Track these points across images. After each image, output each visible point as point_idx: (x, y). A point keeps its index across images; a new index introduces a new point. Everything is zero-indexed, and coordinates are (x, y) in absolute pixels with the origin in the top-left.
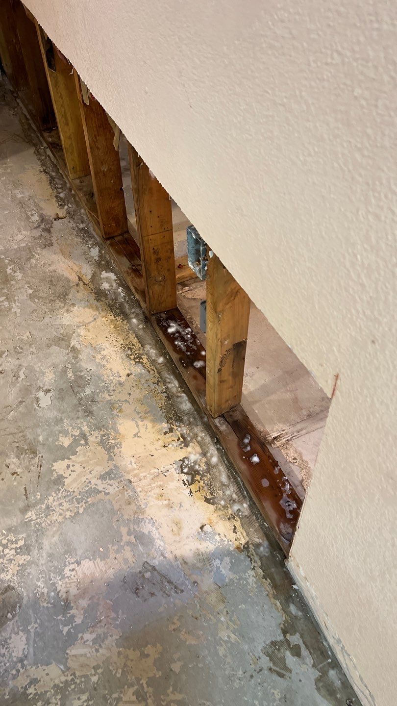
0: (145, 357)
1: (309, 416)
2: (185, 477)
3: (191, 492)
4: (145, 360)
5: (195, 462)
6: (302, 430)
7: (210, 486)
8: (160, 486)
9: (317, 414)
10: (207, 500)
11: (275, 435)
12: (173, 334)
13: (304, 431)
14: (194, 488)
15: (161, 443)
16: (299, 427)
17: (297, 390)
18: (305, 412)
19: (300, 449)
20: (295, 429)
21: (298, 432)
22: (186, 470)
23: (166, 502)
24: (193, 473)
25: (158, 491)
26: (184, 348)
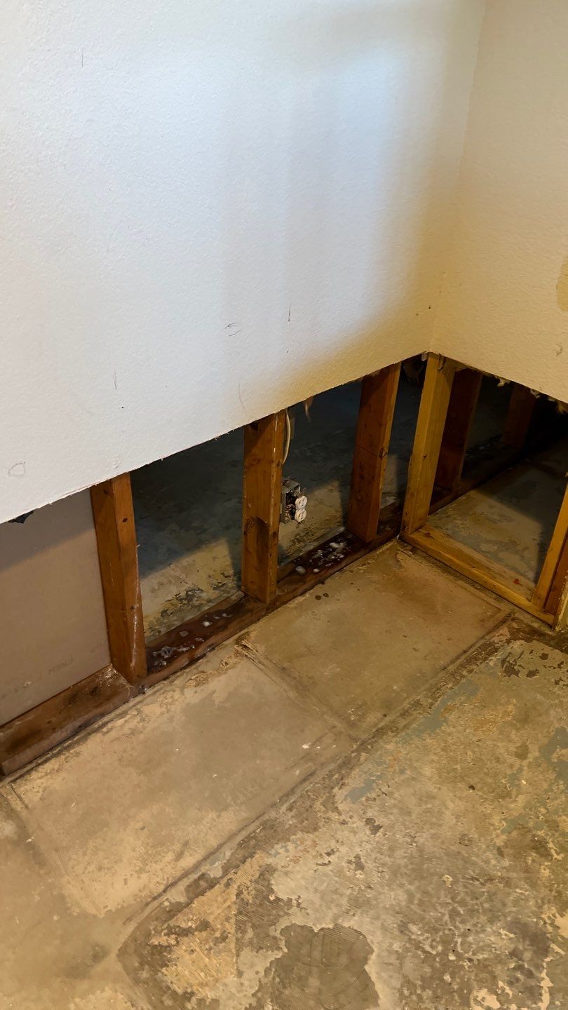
0: (302, 544)
1: (284, 669)
2: (183, 594)
3: (169, 601)
4: (298, 545)
5: (199, 597)
6: (264, 665)
7: (180, 610)
8: (170, 582)
9: (289, 675)
10: (164, 613)
11: (249, 646)
12: (330, 547)
13: (262, 667)
14: (175, 601)
15: (212, 573)
16: (265, 662)
17: (314, 655)
18: (286, 665)
19: (240, 666)
20: (262, 659)
21: (259, 663)
22: (190, 593)
23: (156, 588)
24: (189, 598)
25: (165, 581)
26: (316, 556)
